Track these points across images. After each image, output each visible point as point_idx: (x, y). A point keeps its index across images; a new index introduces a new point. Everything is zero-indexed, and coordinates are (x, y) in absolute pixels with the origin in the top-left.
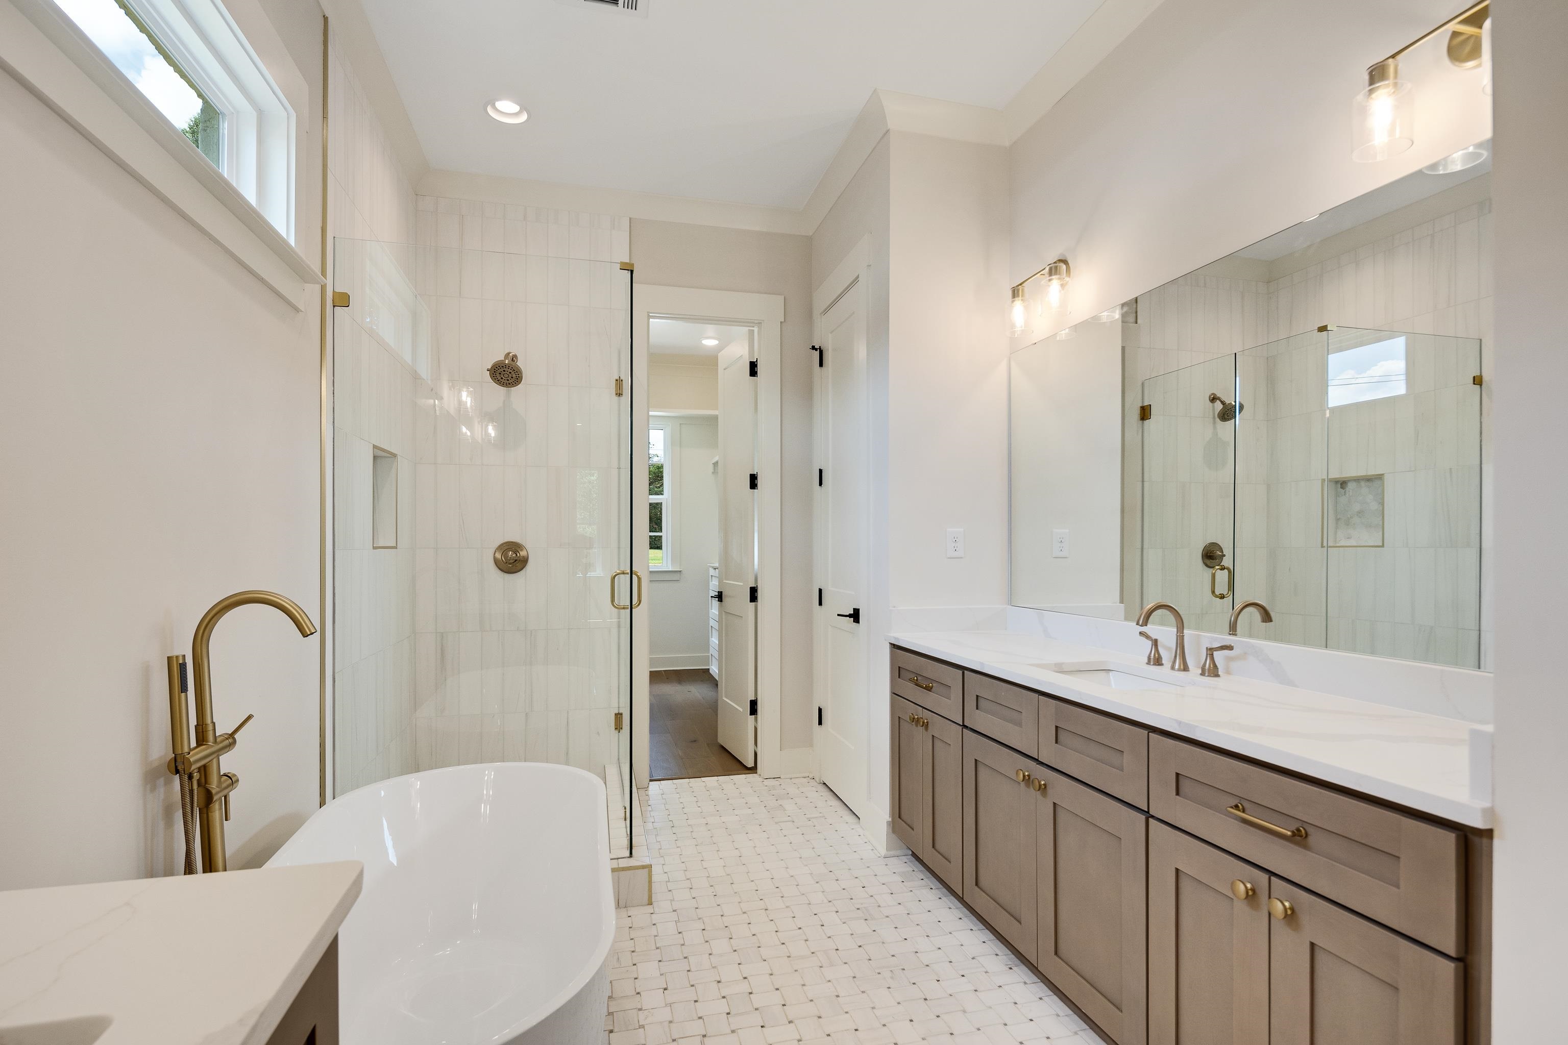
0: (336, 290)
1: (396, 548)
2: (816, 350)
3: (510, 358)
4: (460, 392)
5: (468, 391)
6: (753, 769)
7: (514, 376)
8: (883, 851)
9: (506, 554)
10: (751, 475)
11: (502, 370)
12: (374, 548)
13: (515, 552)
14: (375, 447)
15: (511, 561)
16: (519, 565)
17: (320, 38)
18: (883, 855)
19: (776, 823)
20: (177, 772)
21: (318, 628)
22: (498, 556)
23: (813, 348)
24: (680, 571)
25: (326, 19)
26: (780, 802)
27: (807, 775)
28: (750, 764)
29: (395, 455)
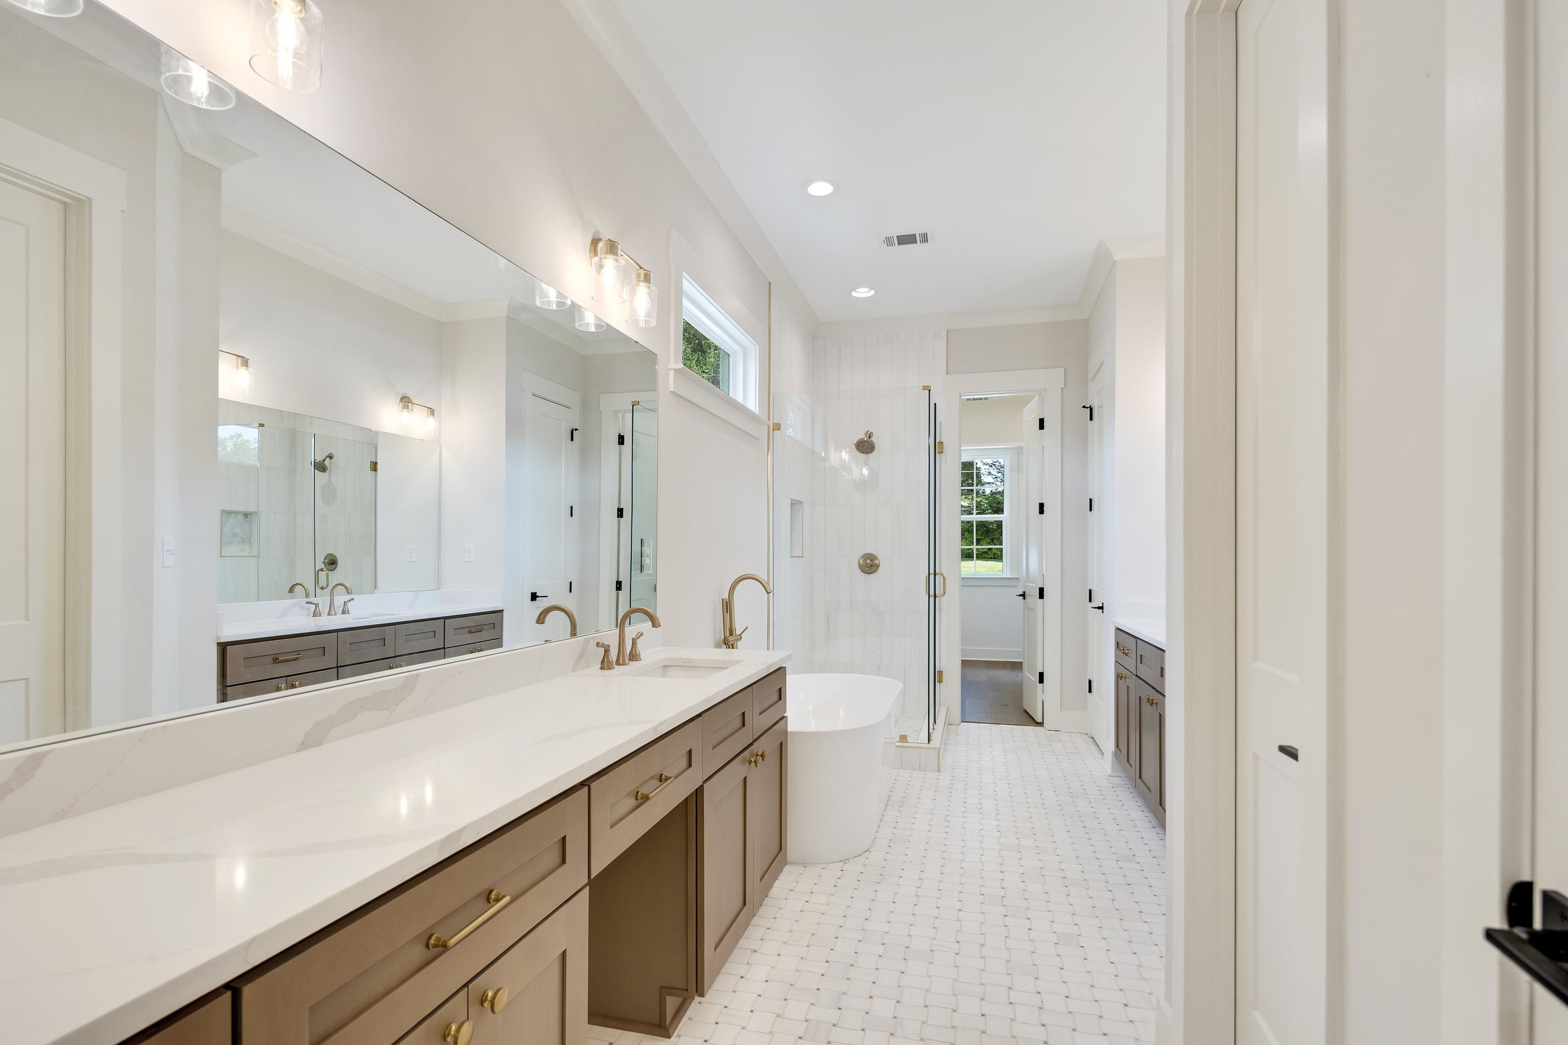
0: (774, 422)
1: (802, 557)
2: (1088, 408)
3: (868, 436)
4: (841, 452)
5: (846, 451)
6: (1041, 724)
7: (870, 447)
8: (1109, 772)
9: (866, 561)
10: (1040, 503)
11: (863, 444)
12: (791, 557)
13: (872, 561)
14: (791, 500)
15: (869, 566)
16: (874, 569)
17: (768, 294)
18: (1108, 774)
19: (1041, 751)
20: (725, 644)
21: (772, 590)
22: (861, 561)
23: (1084, 407)
24: (1018, 578)
25: (770, 284)
26: (1050, 743)
27: (1082, 731)
28: (1039, 720)
29: (802, 502)
